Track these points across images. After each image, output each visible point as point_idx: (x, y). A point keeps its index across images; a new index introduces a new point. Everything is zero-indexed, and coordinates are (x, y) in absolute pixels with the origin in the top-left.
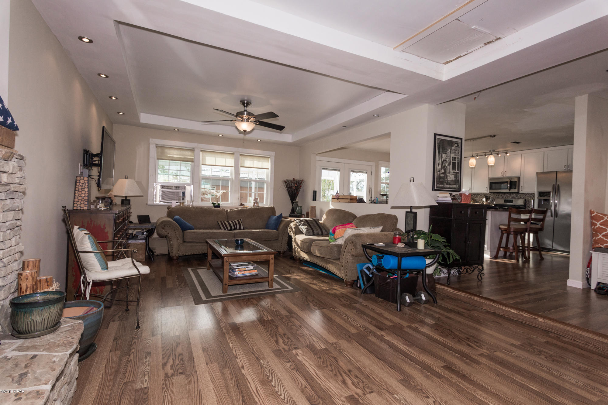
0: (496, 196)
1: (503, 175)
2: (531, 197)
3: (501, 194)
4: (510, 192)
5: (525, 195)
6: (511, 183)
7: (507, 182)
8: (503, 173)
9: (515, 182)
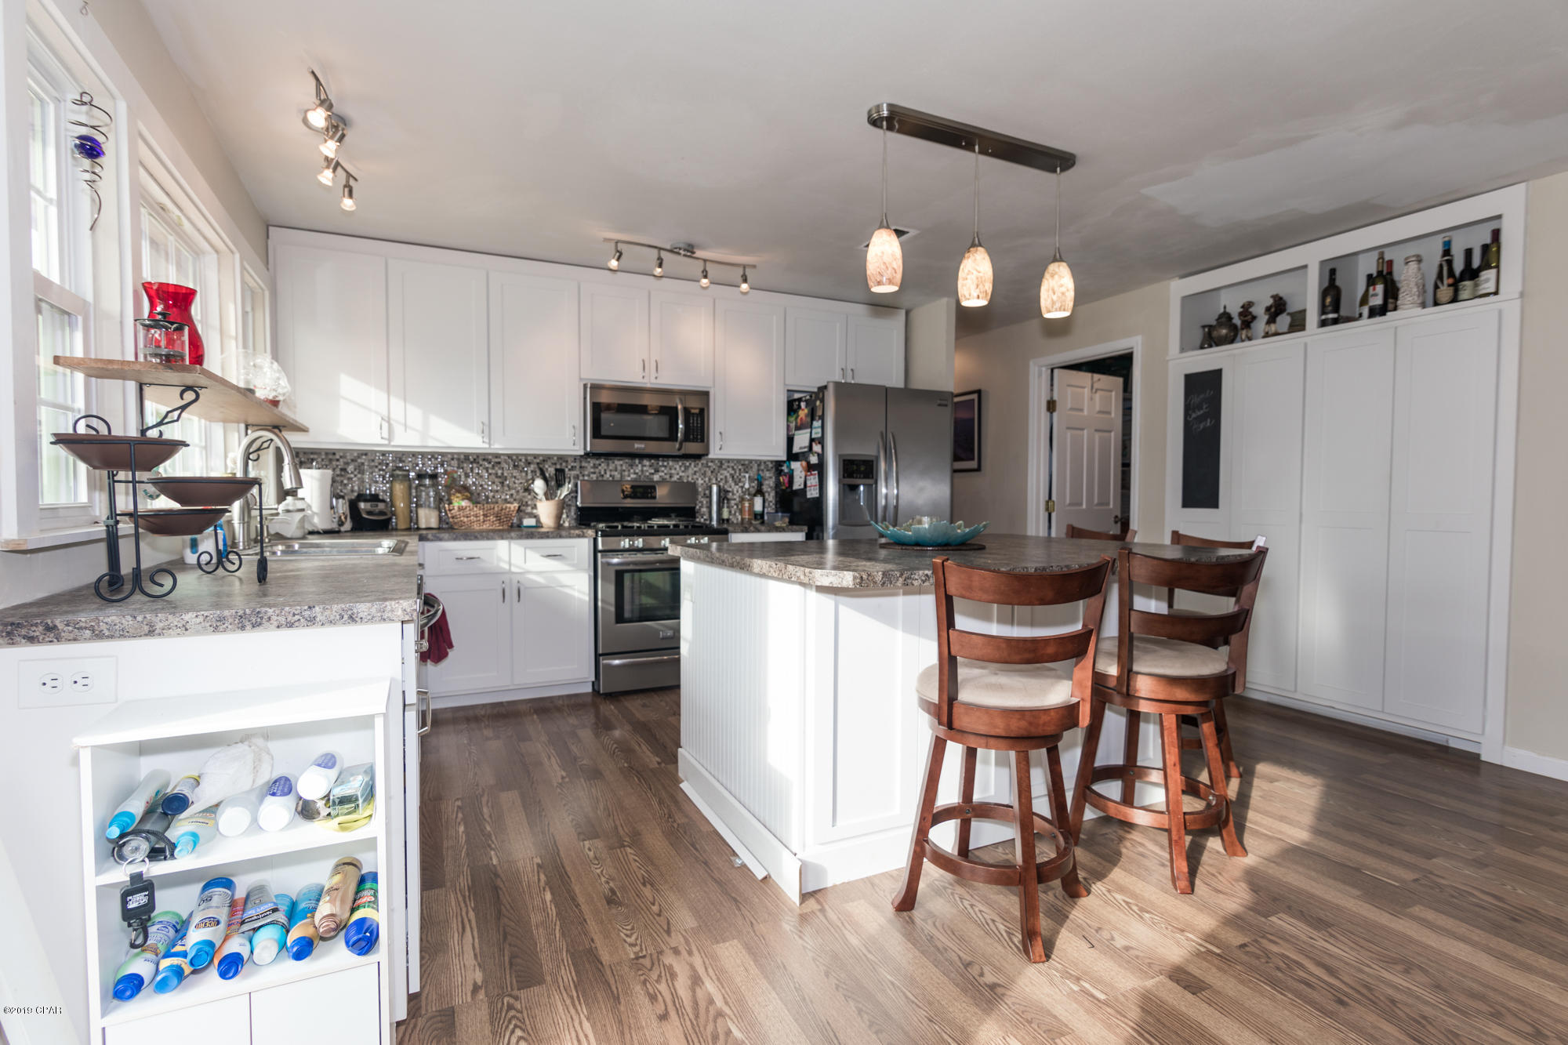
9: (697, 411)
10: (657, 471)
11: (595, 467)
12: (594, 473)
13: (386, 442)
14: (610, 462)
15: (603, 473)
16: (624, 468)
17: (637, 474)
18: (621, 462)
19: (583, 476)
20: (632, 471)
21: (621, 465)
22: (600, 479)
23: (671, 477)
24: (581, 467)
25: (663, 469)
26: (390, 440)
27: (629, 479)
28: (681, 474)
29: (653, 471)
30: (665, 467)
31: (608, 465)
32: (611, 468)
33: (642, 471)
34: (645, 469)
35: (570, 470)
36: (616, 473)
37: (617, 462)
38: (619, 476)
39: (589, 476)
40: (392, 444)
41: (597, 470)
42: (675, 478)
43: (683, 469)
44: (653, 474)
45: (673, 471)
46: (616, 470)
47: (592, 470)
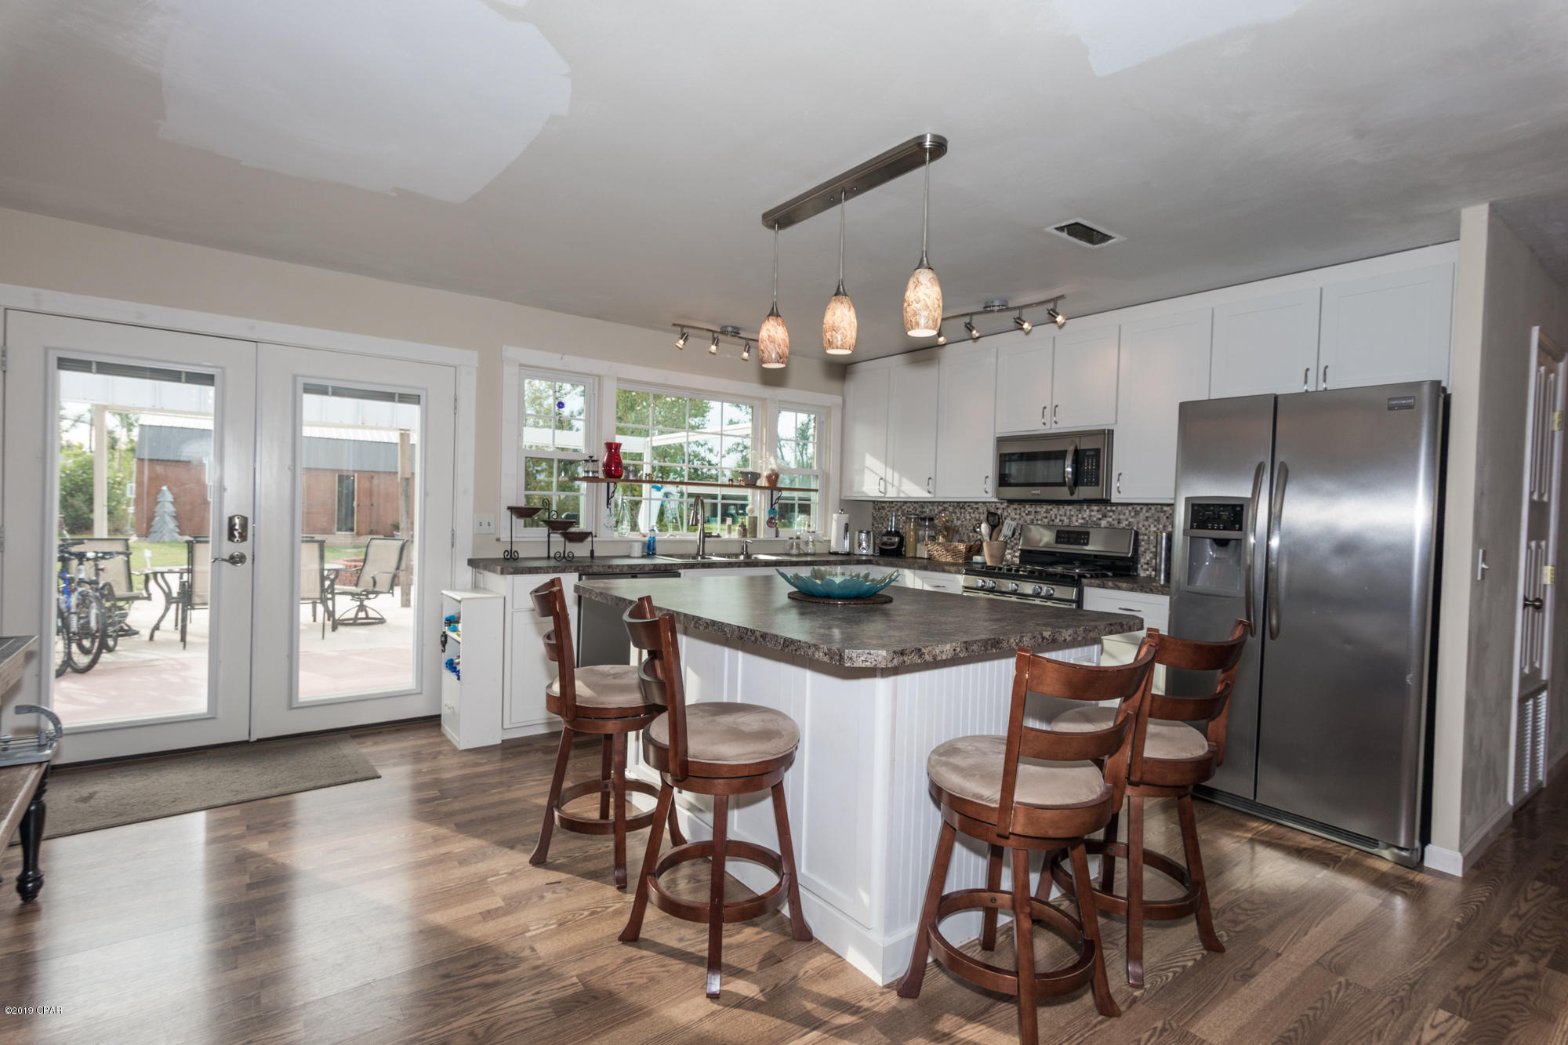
0: (1029, 513)
1: (1047, 420)
2: (1158, 520)
3: (1045, 507)
4: (1075, 497)
5: (1137, 513)
6: (1079, 457)
7: (1060, 455)
8: (1047, 411)
9: (1092, 453)
10: (1105, 516)
11: (1047, 512)
12: (1046, 518)
13: (883, 495)
14: (1061, 507)
15: (1053, 518)
16: (1072, 513)
17: (1083, 518)
18: (1070, 507)
19: (1037, 520)
20: (1080, 516)
21: (1070, 510)
22: (1051, 523)
23: (1119, 523)
24: (1035, 512)
25: (1111, 514)
26: (885, 493)
27: (1077, 524)
28: (1131, 520)
29: (1100, 516)
30: (1114, 511)
31: (1058, 510)
32: (1060, 513)
33: (1090, 516)
34: (1093, 513)
35: (1027, 514)
36: (1065, 518)
37: (1066, 507)
38: (1068, 521)
39: (1042, 520)
40: (887, 496)
41: (1048, 515)
42: (1124, 524)
43: (1133, 514)
44: (1100, 519)
45: (1122, 517)
46: (1065, 516)
47: (1044, 515)
